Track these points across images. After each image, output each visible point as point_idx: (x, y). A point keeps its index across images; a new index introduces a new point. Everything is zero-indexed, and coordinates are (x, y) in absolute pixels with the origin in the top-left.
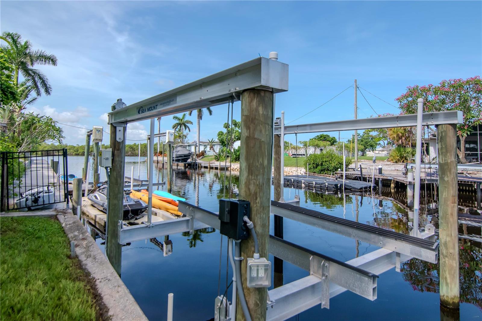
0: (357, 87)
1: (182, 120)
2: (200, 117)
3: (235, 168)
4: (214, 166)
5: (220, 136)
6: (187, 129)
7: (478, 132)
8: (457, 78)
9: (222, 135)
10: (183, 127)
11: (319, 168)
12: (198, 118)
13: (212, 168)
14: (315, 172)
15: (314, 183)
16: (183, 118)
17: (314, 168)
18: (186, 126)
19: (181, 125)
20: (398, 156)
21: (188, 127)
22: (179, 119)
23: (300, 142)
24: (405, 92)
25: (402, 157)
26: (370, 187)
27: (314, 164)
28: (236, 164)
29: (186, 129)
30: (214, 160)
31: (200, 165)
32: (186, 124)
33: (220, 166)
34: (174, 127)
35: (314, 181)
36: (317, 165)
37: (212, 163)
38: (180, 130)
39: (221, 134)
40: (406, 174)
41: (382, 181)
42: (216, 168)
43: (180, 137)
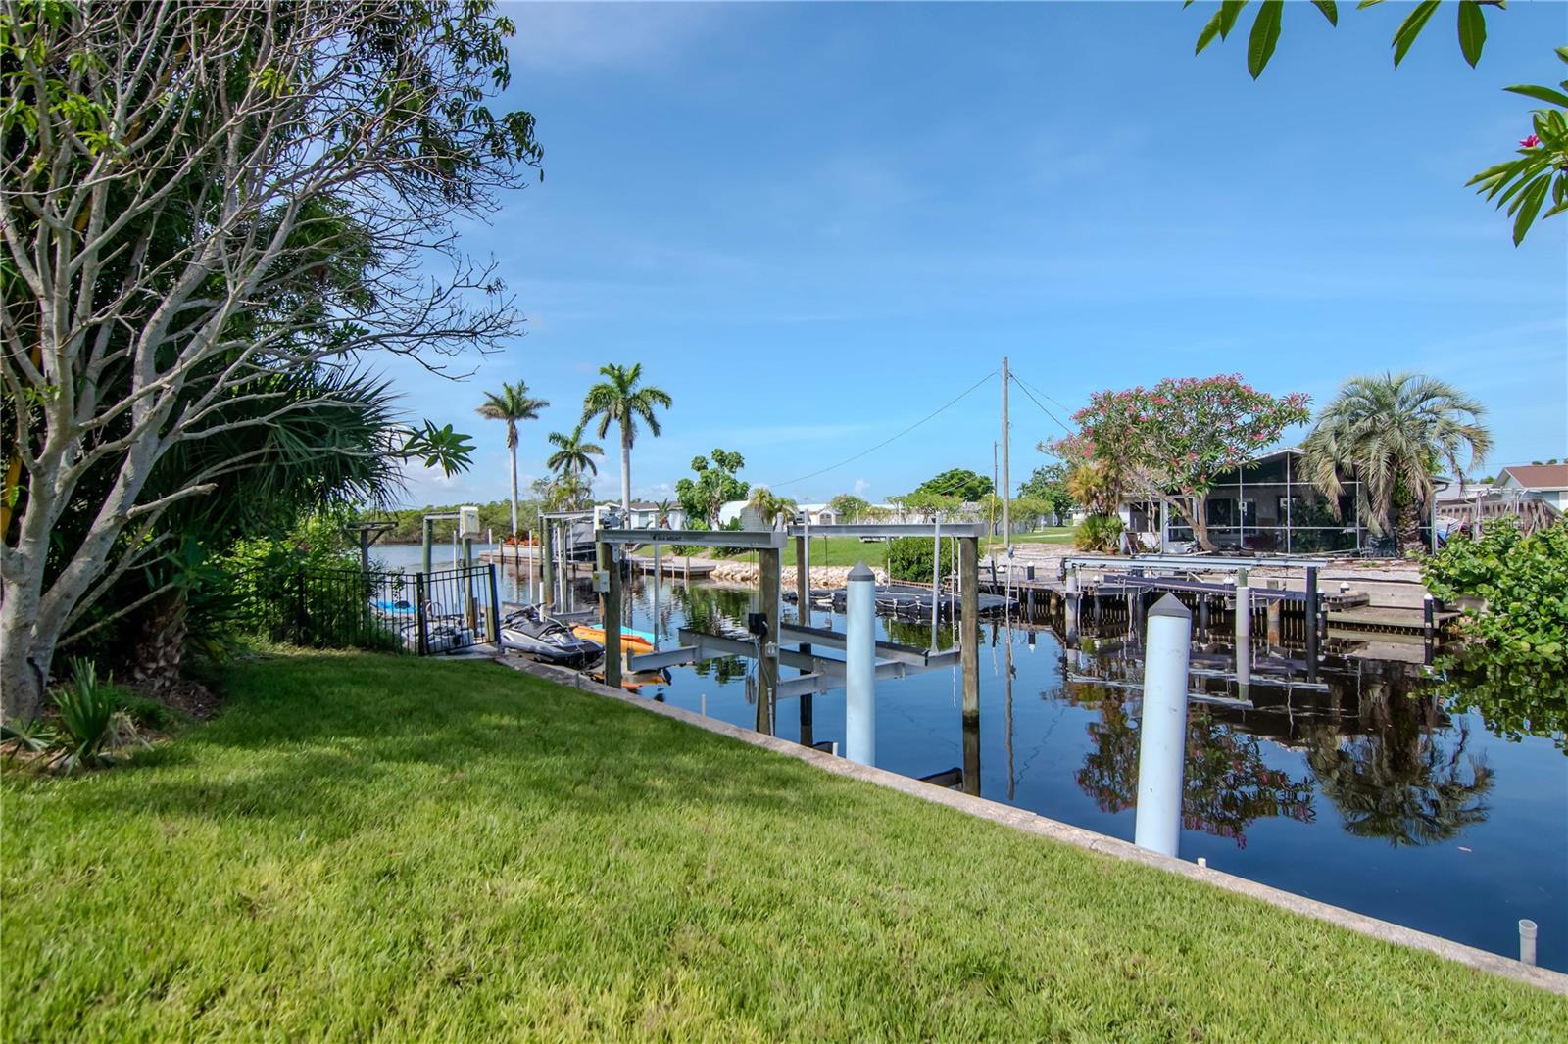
0: (1008, 375)
1: (573, 445)
2: (629, 441)
3: (726, 572)
4: (673, 570)
5: (683, 490)
6: (588, 467)
7: (1241, 484)
8: (1187, 376)
9: (688, 488)
10: (576, 463)
11: (915, 568)
12: (625, 446)
13: (667, 574)
14: (905, 579)
15: (895, 601)
16: (577, 439)
17: (904, 569)
18: (583, 460)
19: (572, 456)
20: (1089, 537)
21: (591, 463)
22: (565, 443)
23: (889, 498)
24: (1087, 404)
25: (1096, 539)
26: (1004, 607)
27: (903, 559)
28: (726, 561)
29: (583, 466)
30: (672, 553)
31: (637, 565)
32: (585, 454)
33: (689, 567)
34: (553, 463)
35: (895, 597)
36: (910, 563)
37: (666, 562)
38: (567, 472)
39: (685, 486)
40: (1063, 578)
41: (1032, 593)
42: (679, 574)
43: (573, 491)
